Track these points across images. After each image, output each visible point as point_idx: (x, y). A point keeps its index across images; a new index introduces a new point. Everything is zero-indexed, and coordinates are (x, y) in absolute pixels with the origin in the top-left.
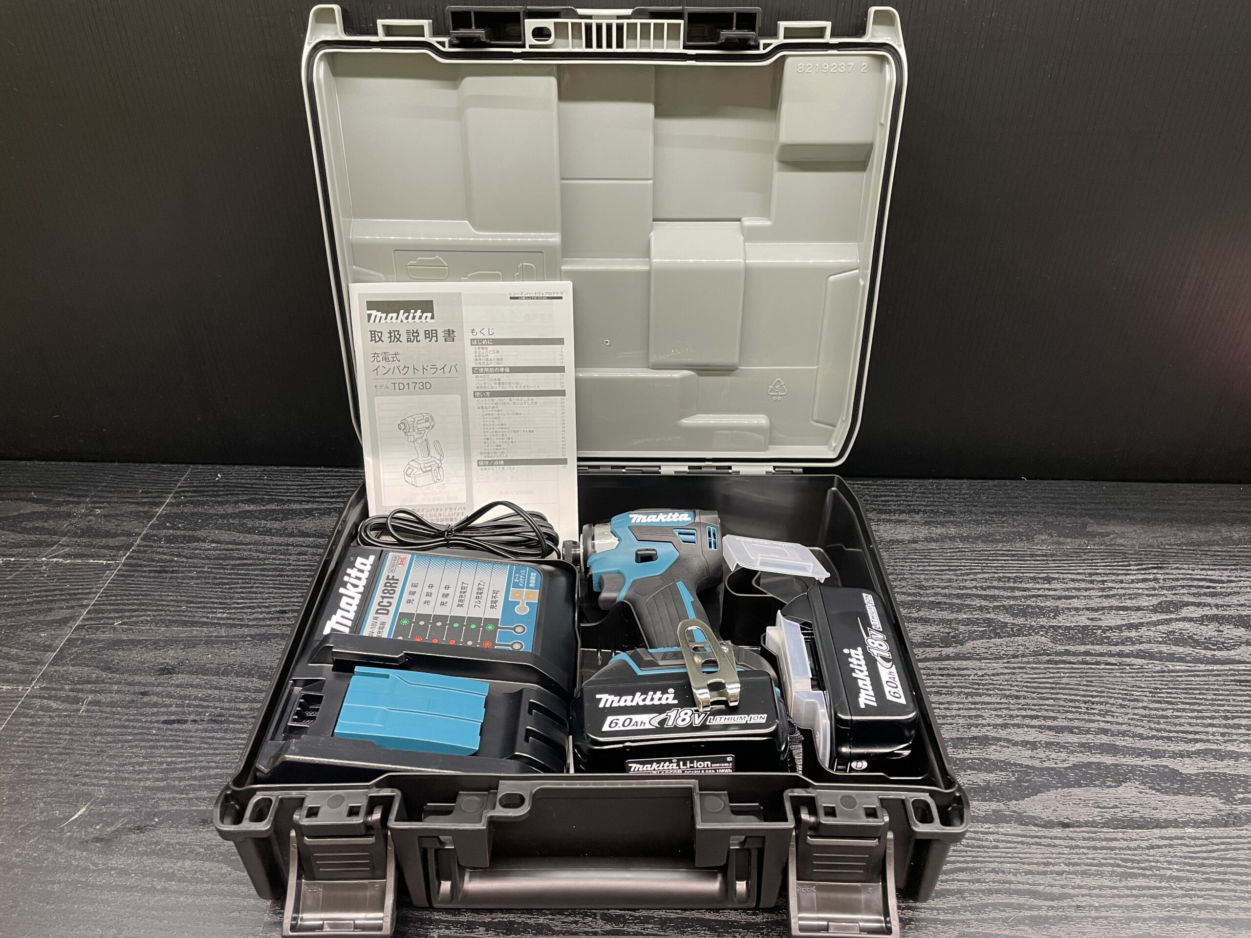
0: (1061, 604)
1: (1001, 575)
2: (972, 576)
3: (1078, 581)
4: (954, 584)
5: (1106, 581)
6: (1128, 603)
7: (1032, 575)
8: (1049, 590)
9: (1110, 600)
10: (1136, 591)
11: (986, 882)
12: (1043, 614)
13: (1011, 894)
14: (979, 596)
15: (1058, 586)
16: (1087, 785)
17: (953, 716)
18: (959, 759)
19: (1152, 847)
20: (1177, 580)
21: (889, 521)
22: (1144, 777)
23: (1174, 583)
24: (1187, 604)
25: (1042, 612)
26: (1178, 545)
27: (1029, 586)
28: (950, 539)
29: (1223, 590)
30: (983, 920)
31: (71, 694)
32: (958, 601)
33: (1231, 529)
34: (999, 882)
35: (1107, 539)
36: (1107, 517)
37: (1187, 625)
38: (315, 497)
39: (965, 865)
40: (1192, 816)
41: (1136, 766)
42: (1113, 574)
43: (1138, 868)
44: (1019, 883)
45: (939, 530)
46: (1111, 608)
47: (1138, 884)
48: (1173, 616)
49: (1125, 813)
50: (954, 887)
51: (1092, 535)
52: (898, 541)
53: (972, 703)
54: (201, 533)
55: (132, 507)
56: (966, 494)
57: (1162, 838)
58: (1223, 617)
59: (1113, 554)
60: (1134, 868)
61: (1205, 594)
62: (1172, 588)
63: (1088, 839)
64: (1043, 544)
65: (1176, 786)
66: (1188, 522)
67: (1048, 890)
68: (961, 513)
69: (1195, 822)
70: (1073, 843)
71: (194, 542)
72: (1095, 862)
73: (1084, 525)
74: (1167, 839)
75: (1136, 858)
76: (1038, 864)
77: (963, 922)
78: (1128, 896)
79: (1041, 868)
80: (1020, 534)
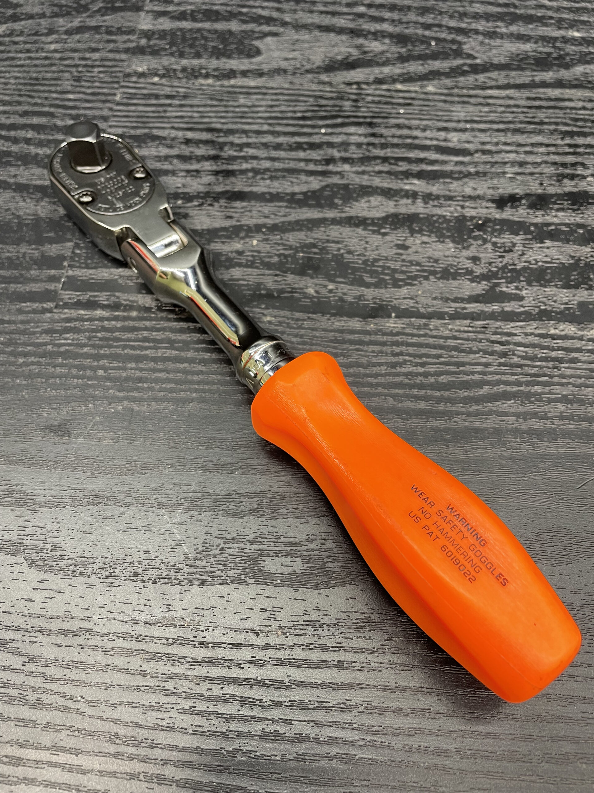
11: (547, 419)
17: (536, 163)
18: (536, 225)
34: (571, 418)
39: (515, 388)
50: (488, 425)
53: (570, 146)
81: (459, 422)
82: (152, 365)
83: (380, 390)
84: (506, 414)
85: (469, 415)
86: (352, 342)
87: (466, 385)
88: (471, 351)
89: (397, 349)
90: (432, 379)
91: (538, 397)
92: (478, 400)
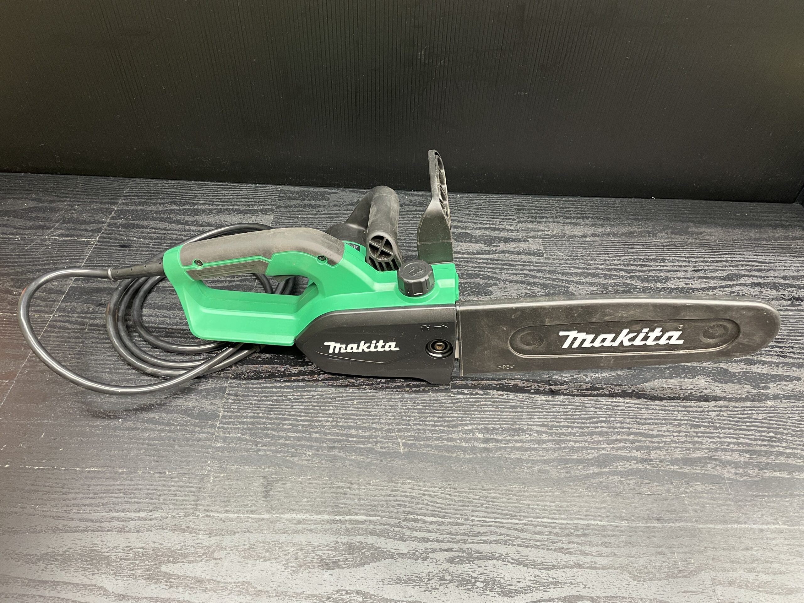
0: (669, 275)
1: (636, 257)
2: (618, 258)
3: (681, 261)
4: (607, 262)
5: (697, 261)
6: (709, 275)
7: (654, 257)
8: (663, 266)
9: (698, 273)
10: (715, 267)
11: (616, 428)
12: (659, 281)
13: (629, 434)
14: (622, 270)
15: (669, 264)
16: (676, 377)
19: (710, 411)
20: (739, 261)
21: (570, 223)
22: (710, 373)
23: (737, 263)
24: (744, 276)
25: (658, 279)
26: (742, 240)
27: (651, 264)
28: (607, 235)
29: (766, 268)
30: (613, 448)
31: (80, 320)
32: (609, 273)
33: (775, 231)
34: (623, 428)
35: (700, 236)
36: (701, 222)
37: (742, 288)
38: (213, 202)
39: (605, 419)
40: (734, 395)
41: (705, 367)
42: (702, 257)
43: (702, 422)
44: (634, 429)
45: (600, 230)
46: (699, 277)
47: (701, 430)
48: (735, 283)
49: (697, 393)
50: (598, 430)
51: (692, 234)
52: (575, 236)
54: (145, 223)
55: (99, 206)
56: (618, 207)
57: (716, 406)
58: (764, 283)
59: (702, 245)
60: (699, 422)
61: (755, 270)
62: (736, 266)
63: (675, 406)
64: (662, 238)
65: (726, 378)
66: (750, 226)
67: (650, 432)
68: (614, 219)
69: (736, 398)
70: (666, 408)
71: (140, 228)
72: (678, 418)
73: (688, 227)
74: (719, 407)
75: (701, 417)
76: (645, 419)
77: (603, 448)
78: (695, 437)
79: (647, 421)
80: (649, 233)
81: (589, 430)
82: (488, 413)
83: (562, 420)
84: (603, 427)
85: (592, 427)
86: (550, 405)
87: (589, 418)
88: (589, 407)
89: (566, 407)
90: (578, 416)
91: (613, 421)
92: (594, 423)
